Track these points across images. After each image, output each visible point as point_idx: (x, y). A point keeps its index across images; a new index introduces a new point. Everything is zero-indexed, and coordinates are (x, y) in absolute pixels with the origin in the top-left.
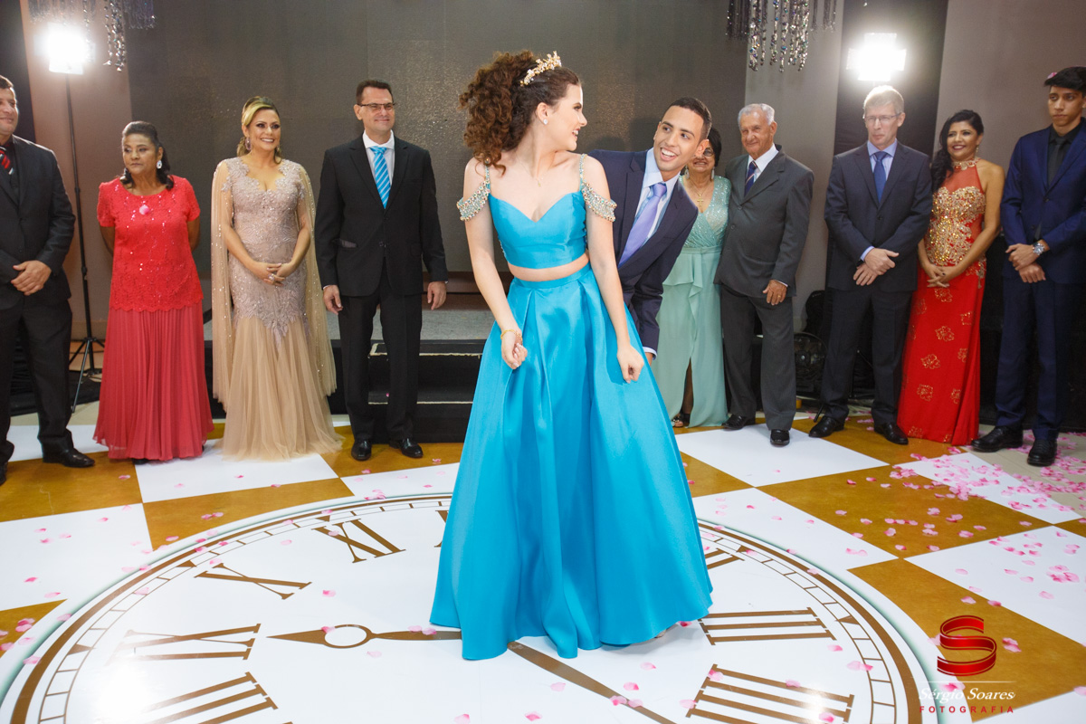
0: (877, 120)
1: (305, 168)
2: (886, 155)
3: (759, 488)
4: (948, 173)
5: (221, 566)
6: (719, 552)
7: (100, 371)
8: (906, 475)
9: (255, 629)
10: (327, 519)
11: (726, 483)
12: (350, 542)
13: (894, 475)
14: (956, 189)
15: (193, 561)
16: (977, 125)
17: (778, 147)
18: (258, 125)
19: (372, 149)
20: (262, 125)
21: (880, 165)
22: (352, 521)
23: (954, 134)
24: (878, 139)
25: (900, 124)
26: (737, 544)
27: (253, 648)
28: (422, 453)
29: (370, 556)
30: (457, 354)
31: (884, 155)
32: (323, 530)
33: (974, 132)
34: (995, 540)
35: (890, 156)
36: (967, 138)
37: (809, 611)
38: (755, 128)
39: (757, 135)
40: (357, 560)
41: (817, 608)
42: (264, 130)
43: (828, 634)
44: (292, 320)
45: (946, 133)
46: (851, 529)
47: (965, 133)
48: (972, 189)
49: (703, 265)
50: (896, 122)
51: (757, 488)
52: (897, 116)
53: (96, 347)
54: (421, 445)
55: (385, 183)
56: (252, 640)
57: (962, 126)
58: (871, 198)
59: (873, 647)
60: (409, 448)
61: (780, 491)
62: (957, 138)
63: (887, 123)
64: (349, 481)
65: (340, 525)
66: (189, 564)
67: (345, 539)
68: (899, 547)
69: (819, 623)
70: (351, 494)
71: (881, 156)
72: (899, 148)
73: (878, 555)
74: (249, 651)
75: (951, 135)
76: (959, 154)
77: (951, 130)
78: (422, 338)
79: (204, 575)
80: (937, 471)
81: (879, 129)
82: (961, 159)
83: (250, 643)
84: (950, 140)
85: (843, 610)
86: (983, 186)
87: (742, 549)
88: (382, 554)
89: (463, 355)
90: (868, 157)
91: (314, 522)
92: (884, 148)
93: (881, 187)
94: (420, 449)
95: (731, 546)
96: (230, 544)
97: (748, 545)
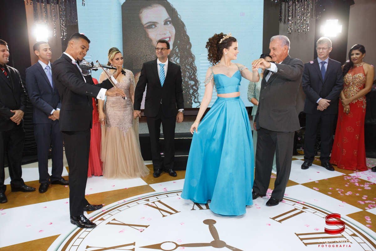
0: (321, 49)
1: (132, 72)
2: (325, 62)
3: (302, 184)
5: (114, 220)
6: (296, 209)
9: (134, 244)
10: (148, 200)
12: (160, 209)
14: (354, 74)
15: (104, 218)
16: (363, 51)
18: (116, 59)
19: (160, 65)
20: (118, 59)
21: (323, 66)
22: (157, 201)
23: (353, 55)
24: (321, 56)
25: (330, 51)
26: (302, 206)
28: (176, 175)
29: (168, 214)
30: (185, 138)
31: (324, 63)
32: (147, 204)
33: (361, 53)
35: (327, 63)
36: (358, 56)
40: (164, 216)
42: (119, 61)
44: (130, 127)
45: (351, 54)
47: (357, 54)
48: (361, 74)
50: (328, 51)
51: (301, 184)
52: (329, 48)
54: (176, 172)
55: (163, 77)
56: (134, 249)
57: (356, 51)
58: (320, 79)
60: (172, 173)
63: (325, 51)
64: (152, 186)
65: (154, 203)
66: (102, 219)
67: (157, 208)
69: (343, 236)
70: (154, 191)
71: (323, 63)
72: (329, 60)
73: (356, 210)
77: (352, 53)
78: (176, 132)
79: (109, 223)
81: (322, 52)
82: (357, 63)
84: (352, 57)
85: (351, 232)
86: (366, 73)
87: (304, 208)
88: (173, 214)
89: (187, 138)
90: (318, 64)
91: (143, 202)
92: (325, 60)
93: (323, 75)
94: (176, 173)
95: (300, 207)
96: (116, 211)
97: (306, 206)
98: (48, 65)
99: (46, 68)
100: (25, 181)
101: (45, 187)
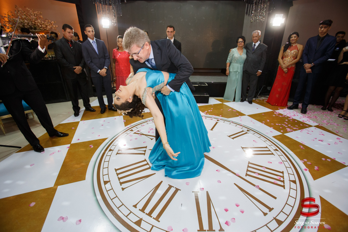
4: (290, 46)
5: (138, 131)
6: (243, 131)
7: (115, 87)
8: (278, 113)
9: (146, 147)
11: (241, 114)
13: (275, 113)
14: (292, 50)
15: (133, 130)
16: (298, 35)
17: (260, 41)
23: (292, 37)
26: (246, 129)
27: (146, 152)
33: (297, 37)
34: (302, 130)
36: (295, 38)
37: (267, 147)
38: (256, 37)
39: (256, 38)
41: (268, 147)
43: (272, 154)
46: (270, 126)
47: (295, 37)
48: (296, 50)
49: (240, 67)
51: (247, 115)
53: (114, 83)
56: (146, 150)
57: (295, 35)
59: (284, 158)
61: (252, 116)
62: (293, 38)
66: (132, 130)
68: (282, 131)
69: (269, 151)
73: (278, 133)
74: (145, 153)
75: (291, 38)
76: (293, 42)
77: (291, 37)
79: (135, 133)
80: (284, 112)
82: (293, 43)
83: (145, 151)
84: (291, 39)
85: (274, 147)
86: (299, 50)
87: (248, 131)
95: (245, 130)
96: (140, 126)
97: (249, 129)
98: (94, 40)
99: (92, 43)
100: (92, 106)
101: (103, 110)
